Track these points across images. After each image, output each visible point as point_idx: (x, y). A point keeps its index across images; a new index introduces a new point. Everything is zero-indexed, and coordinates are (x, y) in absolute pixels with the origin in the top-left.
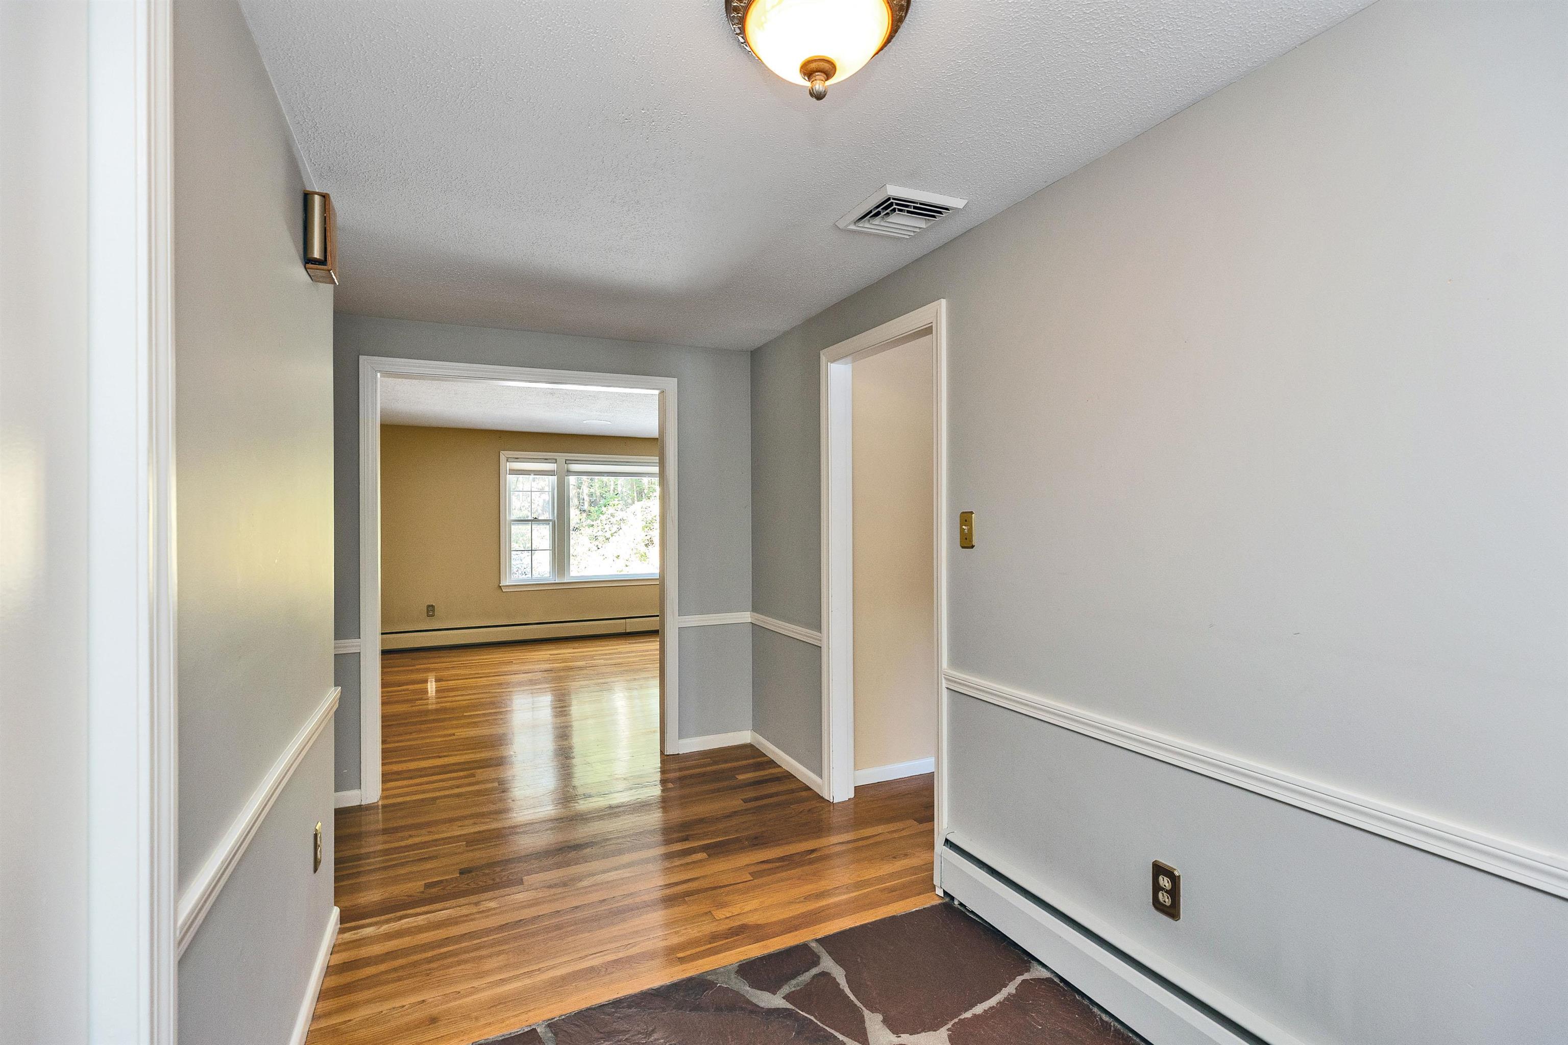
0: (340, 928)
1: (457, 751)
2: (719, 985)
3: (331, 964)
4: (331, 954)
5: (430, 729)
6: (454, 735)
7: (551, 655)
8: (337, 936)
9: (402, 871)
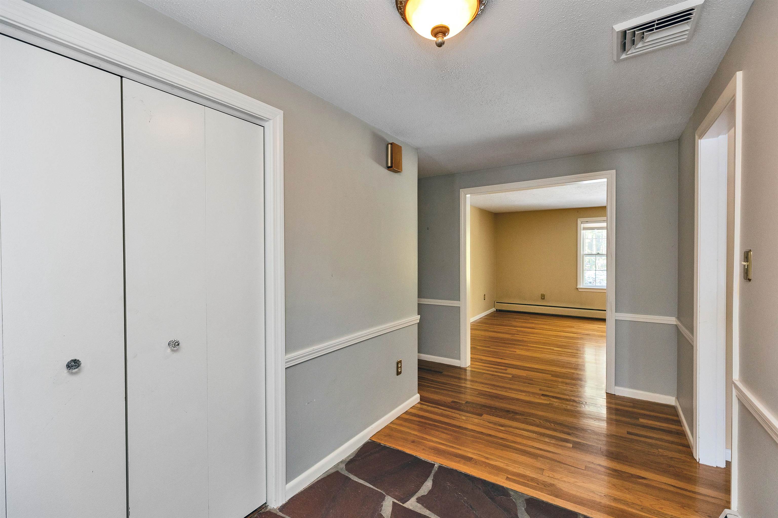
0: (419, 402)
1: (510, 358)
2: (511, 498)
3: (409, 411)
4: (410, 408)
5: (509, 347)
6: (516, 352)
7: (598, 327)
8: (418, 403)
9: (450, 393)
